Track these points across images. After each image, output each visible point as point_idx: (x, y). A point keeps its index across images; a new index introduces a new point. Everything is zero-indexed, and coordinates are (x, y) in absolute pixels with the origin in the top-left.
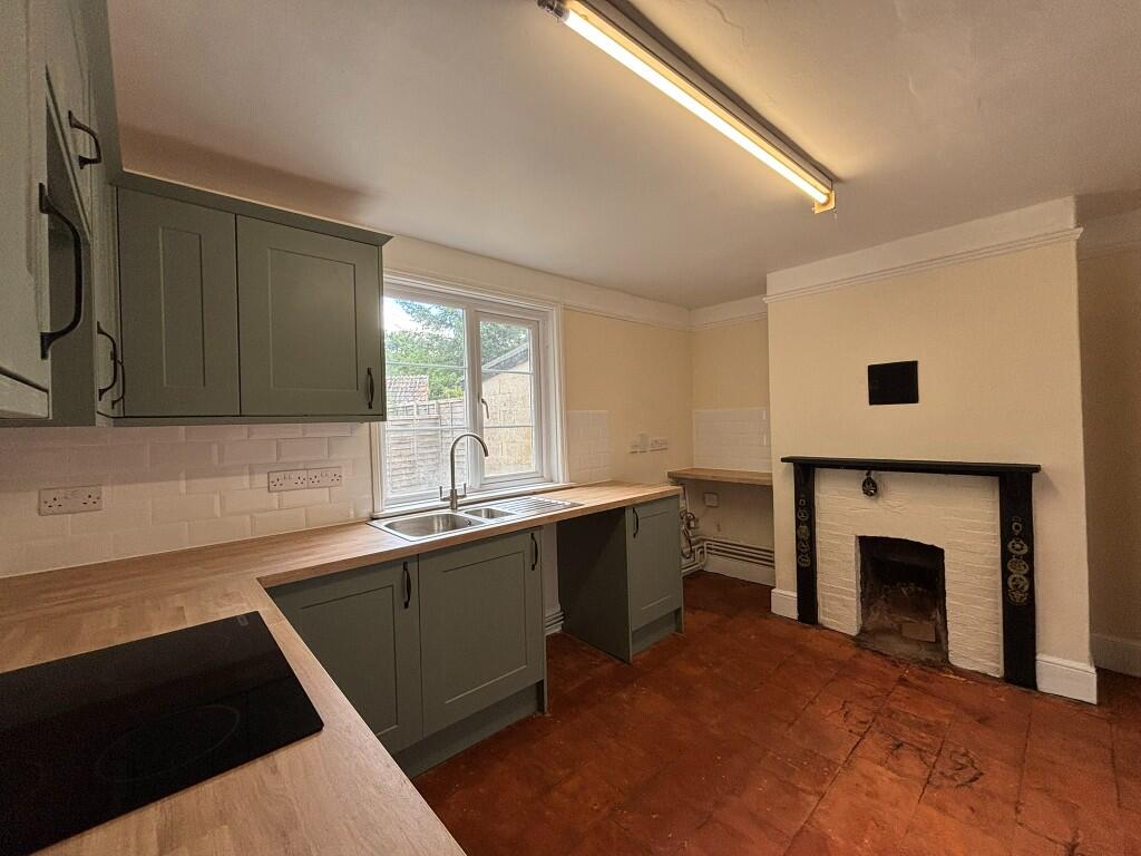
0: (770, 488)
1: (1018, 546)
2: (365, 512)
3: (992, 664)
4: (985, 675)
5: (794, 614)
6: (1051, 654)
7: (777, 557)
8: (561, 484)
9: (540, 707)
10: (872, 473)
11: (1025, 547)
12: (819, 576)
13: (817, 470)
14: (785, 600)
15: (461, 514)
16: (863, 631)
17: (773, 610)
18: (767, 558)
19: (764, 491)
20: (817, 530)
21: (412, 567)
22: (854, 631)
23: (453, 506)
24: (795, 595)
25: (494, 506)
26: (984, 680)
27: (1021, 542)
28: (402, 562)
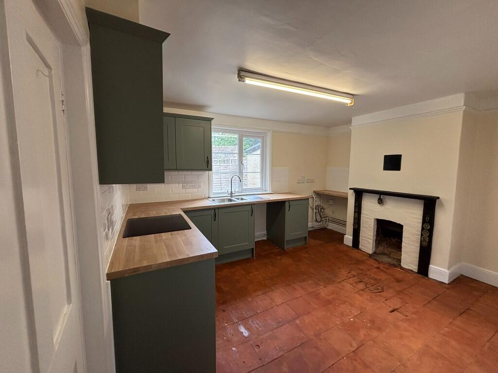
0: (347, 199)
1: (426, 226)
2: (207, 196)
3: (414, 267)
4: (412, 271)
5: (351, 245)
6: (434, 265)
7: (348, 224)
8: (269, 192)
9: (253, 256)
10: (382, 196)
11: (429, 226)
12: (361, 232)
13: (364, 193)
14: (348, 239)
15: (233, 199)
16: (375, 253)
17: (344, 243)
18: (344, 224)
19: (345, 200)
20: (362, 215)
21: (217, 211)
22: (370, 252)
23: (231, 196)
24: (352, 238)
25: (243, 197)
26: (411, 272)
27: (428, 224)
28: (215, 209)
